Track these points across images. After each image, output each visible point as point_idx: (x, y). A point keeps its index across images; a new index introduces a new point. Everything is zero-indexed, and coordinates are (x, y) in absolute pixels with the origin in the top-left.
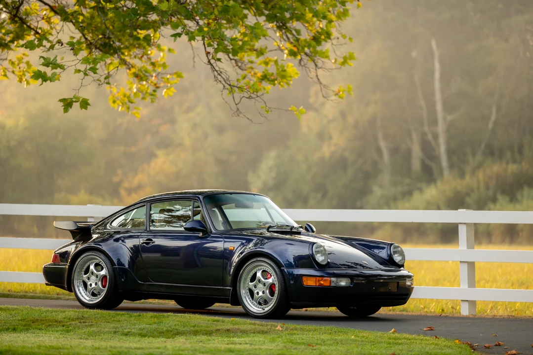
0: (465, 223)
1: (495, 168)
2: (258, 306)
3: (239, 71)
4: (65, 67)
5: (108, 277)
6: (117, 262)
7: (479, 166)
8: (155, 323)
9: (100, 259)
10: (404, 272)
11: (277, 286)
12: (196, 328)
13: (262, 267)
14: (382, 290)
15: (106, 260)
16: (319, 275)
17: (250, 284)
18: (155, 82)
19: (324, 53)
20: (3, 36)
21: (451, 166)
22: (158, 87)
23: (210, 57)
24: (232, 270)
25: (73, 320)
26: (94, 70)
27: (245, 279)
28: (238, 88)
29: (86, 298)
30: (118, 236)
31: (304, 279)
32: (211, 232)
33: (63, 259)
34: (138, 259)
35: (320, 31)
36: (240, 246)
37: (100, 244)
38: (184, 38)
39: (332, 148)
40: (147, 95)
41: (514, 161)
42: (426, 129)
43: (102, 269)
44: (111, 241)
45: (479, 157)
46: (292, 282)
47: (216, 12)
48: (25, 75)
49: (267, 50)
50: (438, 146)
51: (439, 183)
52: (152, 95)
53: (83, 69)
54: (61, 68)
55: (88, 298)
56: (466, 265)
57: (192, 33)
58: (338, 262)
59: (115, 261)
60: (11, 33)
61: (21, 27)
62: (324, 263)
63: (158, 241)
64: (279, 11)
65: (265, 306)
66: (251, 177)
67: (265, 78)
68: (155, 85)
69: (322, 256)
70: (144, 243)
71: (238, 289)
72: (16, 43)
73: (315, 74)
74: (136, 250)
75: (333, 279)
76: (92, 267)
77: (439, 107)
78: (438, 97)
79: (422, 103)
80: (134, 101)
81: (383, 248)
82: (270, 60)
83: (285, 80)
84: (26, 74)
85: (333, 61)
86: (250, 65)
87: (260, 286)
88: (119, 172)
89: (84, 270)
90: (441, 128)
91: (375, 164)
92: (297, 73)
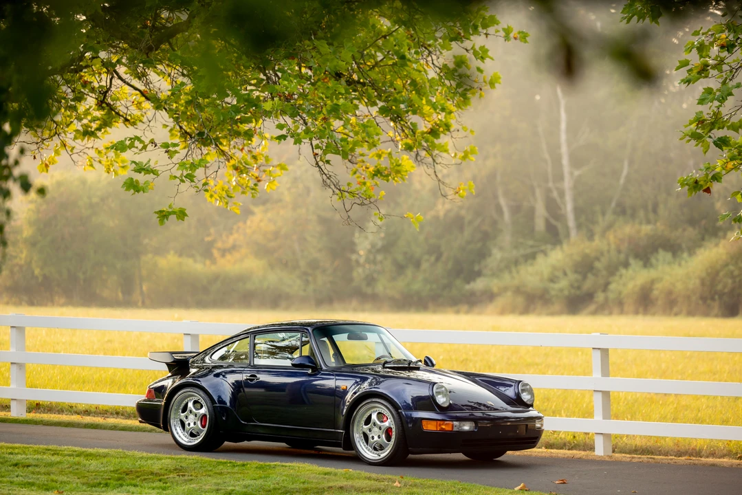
0: (599, 349)
1: (627, 229)
2: (373, 451)
3: (349, 165)
4: (159, 173)
5: (208, 416)
6: (218, 399)
7: (610, 227)
8: (261, 478)
9: (199, 396)
10: (533, 413)
11: (394, 430)
12: (306, 486)
13: (378, 409)
14: (511, 434)
15: (206, 397)
16: (440, 418)
17: (365, 427)
18: (256, 174)
19: (443, 146)
20: (89, 123)
21: (579, 226)
22: (259, 181)
23: (318, 159)
24: (345, 411)
25: (170, 471)
26: (191, 177)
27: (359, 422)
28: (348, 192)
29: (184, 439)
30: (218, 371)
31: (424, 422)
32: (322, 368)
33: (158, 394)
34: (240, 394)
35: (438, 122)
36: (354, 384)
37: (199, 379)
38: (290, 140)
39: (448, 206)
40: (248, 188)
41: (648, 222)
42: (551, 185)
43: (202, 407)
44: (211, 377)
45: (609, 217)
46: (410, 425)
47: (324, 111)
48: (113, 166)
49: (380, 142)
50: (565, 204)
51: (565, 246)
52: (253, 189)
53: (178, 175)
54: (154, 174)
55: (186, 440)
56: (600, 395)
57: (298, 135)
58: (459, 403)
59: (216, 398)
60: (98, 119)
61: (109, 114)
62: (446, 405)
63: (263, 377)
64: (394, 104)
65: (381, 452)
66: (357, 237)
67: (378, 173)
68: (257, 178)
69: (443, 397)
70: (247, 379)
71: (351, 432)
72: (103, 130)
73: (433, 171)
74: (238, 386)
75: (456, 423)
76: (190, 405)
77: (565, 161)
78: (564, 149)
79: (547, 156)
80: (233, 195)
81: (511, 386)
82: (382, 153)
83: (399, 175)
84: (115, 163)
85: (453, 155)
86: (360, 159)
87: (376, 429)
88: (212, 230)
89: (181, 407)
90: (567, 184)
91: (494, 223)
92: (412, 167)
